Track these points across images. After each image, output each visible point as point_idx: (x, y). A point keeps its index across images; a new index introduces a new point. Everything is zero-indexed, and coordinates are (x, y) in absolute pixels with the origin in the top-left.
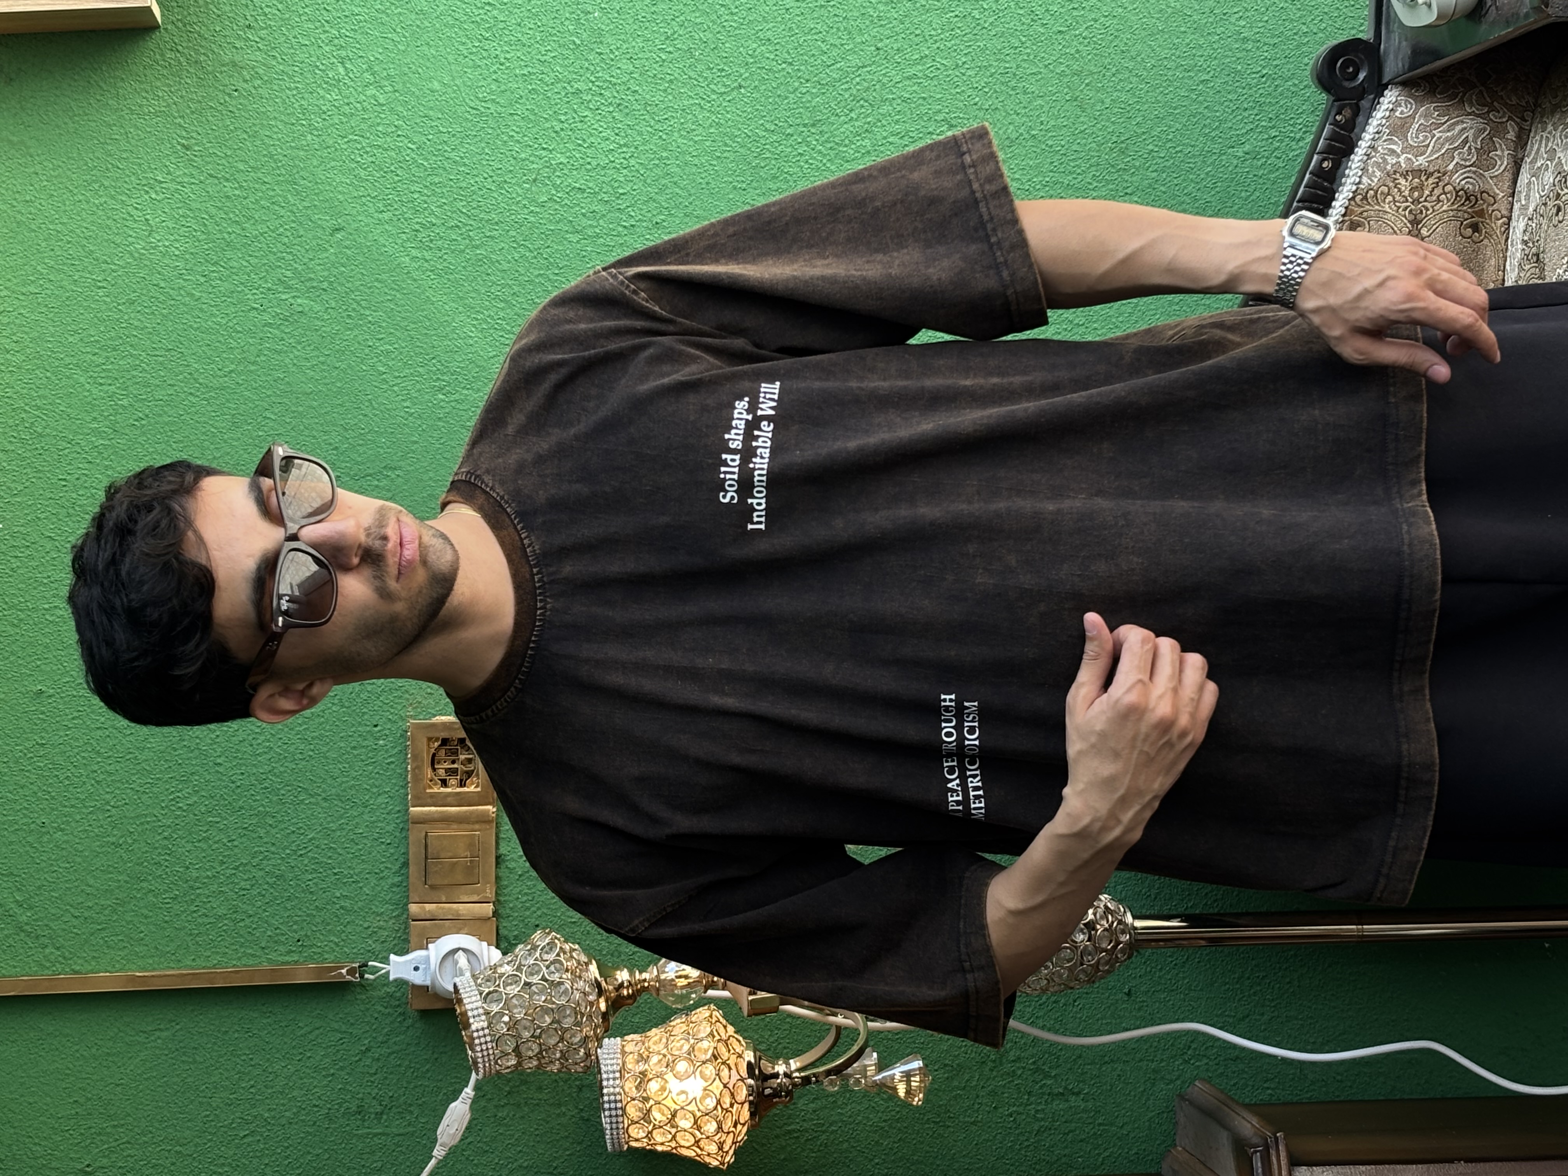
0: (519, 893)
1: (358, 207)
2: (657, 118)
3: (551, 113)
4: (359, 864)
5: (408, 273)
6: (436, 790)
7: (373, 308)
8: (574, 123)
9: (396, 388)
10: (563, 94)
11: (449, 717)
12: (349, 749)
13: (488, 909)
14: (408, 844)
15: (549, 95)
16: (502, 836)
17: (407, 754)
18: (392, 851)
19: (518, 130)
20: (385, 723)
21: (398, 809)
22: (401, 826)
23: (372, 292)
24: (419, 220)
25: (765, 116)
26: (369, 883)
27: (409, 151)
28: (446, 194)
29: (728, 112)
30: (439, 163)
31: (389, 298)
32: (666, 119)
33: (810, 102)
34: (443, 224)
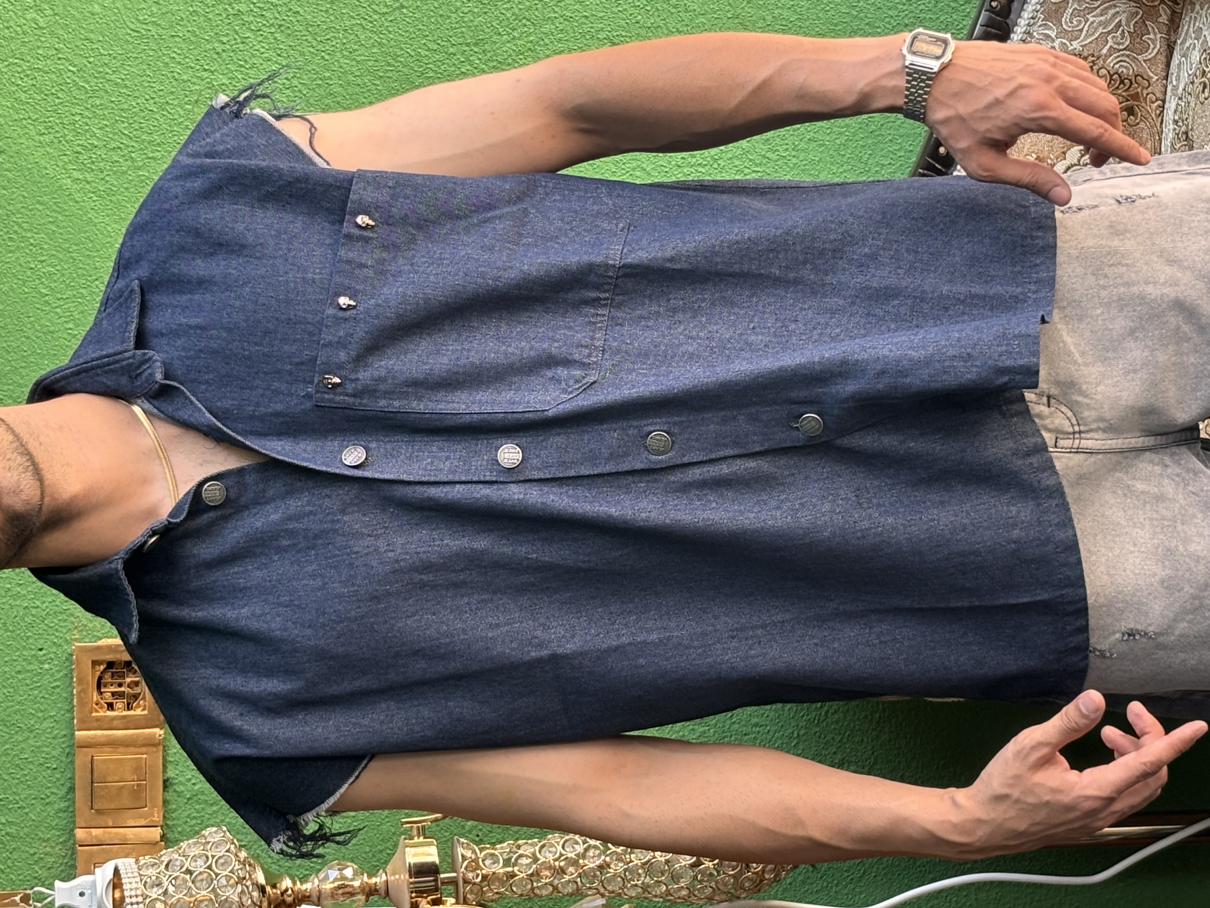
0: (188, 817)
1: (19, 130)
2: (319, 39)
3: (212, 34)
4: (25, 789)
5: (69, 195)
6: (101, 714)
7: (35, 230)
8: (235, 44)
9: (58, 310)
10: (224, 16)
11: (114, 640)
12: (13, 673)
13: (156, 832)
14: (74, 769)
15: (211, 16)
16: (170, 759)
17: (72, 678)
18: (58, 776)
19: (179, 52)
20: (50, 647)
21: (64, 733)
22: (67, 750)
23: (34, 215)
24: (81, 143)
25: (427, 36)
26: (35, 809)
27: (70, 74)
28: (108, 116)
29: (390, 32)
30: (100, 85)
31: (51, 220)
32: (328, 39)
33: (472, 21)
34: (105, 146)
